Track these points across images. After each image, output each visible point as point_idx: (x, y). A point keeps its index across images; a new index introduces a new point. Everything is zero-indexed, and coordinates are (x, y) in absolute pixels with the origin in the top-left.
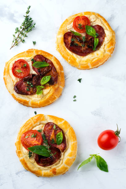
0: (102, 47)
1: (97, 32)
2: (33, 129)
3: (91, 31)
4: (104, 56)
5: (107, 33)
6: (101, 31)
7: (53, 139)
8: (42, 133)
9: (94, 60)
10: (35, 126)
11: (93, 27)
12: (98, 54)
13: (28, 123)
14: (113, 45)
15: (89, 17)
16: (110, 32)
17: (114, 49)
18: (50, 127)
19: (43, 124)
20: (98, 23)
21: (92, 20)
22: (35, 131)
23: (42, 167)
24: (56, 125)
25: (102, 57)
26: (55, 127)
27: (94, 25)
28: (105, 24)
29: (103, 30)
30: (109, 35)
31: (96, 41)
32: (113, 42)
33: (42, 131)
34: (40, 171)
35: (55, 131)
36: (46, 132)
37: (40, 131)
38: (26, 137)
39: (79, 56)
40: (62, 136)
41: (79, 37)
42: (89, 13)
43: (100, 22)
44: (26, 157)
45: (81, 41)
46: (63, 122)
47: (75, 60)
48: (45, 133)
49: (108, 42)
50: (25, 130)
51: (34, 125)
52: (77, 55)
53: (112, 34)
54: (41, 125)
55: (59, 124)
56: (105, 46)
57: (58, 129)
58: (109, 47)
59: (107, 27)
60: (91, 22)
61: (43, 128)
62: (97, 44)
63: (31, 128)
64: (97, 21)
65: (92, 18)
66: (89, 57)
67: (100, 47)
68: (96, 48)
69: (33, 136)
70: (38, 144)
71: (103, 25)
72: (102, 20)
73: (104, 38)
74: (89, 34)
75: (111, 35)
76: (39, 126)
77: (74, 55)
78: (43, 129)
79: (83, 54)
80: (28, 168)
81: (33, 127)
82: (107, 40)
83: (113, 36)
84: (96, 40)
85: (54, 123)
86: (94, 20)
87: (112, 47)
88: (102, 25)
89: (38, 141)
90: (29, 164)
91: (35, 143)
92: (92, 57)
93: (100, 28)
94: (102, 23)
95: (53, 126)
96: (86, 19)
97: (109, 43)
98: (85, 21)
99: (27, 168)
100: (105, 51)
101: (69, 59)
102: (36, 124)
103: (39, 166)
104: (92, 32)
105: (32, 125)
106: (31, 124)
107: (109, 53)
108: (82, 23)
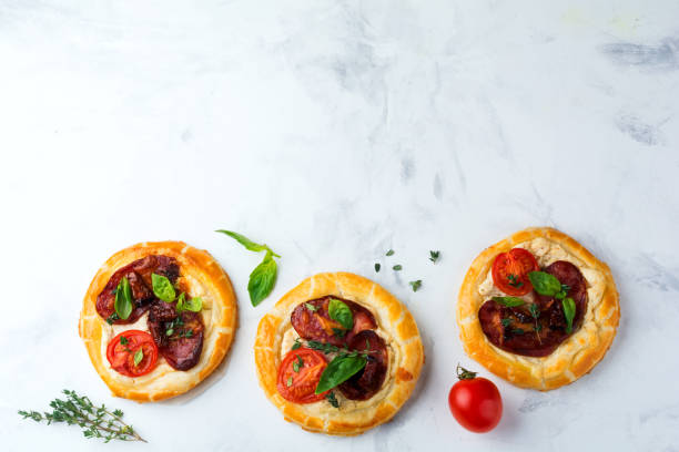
0: (588, 316)
1: (562, 281)
2: (283, 358)
3: (547, 282)
4: (600, 340)
5: (590, 274)
6: (573, 275)
7: (334, 330)
8: (306, 344)
9: (578, 359)
10: (280, 348)
11: (548, 270)
12: (582, 341)
13: (260, 360)
14: (614, 305)
15: (530, 247)
16: (597, 270)
17: (619, 314)
18: (304, 318)
19: (286, 329)
20: (558, 254)
21: (540, 253)
22: (289, 355)
23: (377, 397)
24: (308, 302)
25: (596, 343)
26: (311, 308)
27: (548, 264)
28: (577, 253)
29: (576, 270)
30: (596, 282)
31: (569, 307)
32: (610, 297)
33: (300, 341)
34: (382, 405)
35: (321, 312)
36: (309, 334)
37: (298, 347)
38: (289, 384)
39: (534, 360)
40: (342, 306)
41: (519, 309)
42: (524, 235)
43: (563, 252)
44: (332, 414)
45: (529, 319)
46: (313, 281)
47: (527, 371)
48: (308, 339)
49: (599, 298)
50: (271, 378)
51: (276, 350)
52: (530, 358)
53: (603, 273)
54: (286, 335)
55: (311, 294)
56: (596, 312)
57: (320, 303)
58: (606, 312)
59: (584, 258)
60: (539, 257)
61: (295, 332)
62: (573, 315)
63: (277, 360)
64: (553, 252)
65: (538, 247)
66: (562, 354)
67: (583, 319)
68: (574, 324)
69: (296, 368)
70: (322, 369)
71: (572, 255)
72: (567, 245)
73: (585, 293)
74: (545, 293)
75: (603, 278)
76: (285, 339)
77: (521, 360)
78: (296, 336)
79: (542, 349)
80: (357, 427)
81: (279, 354)
82: (594, 295)
83: (606, 278)
84: (569, 305)
85: (301, 305)
86: (545, 251)
87: (612, 310)
88: (569, 259)
89: (316, 363)
90: (351, 420)
91: (316, 373)
92: (570, 351)
93: (567, 267)
94: (567, 252)
95: (306, 310)
96: (524, 256)
97: (604, 302)
98: (522, 261)
99: (358, 430)
100: (598, 326)
101: (512, 375)
102: (275, 342)
103: (372, 401)
104: (549, 285)
105: (271, 354)
106: (267, 355)
107: (612, 329)
108: (515, 269)
